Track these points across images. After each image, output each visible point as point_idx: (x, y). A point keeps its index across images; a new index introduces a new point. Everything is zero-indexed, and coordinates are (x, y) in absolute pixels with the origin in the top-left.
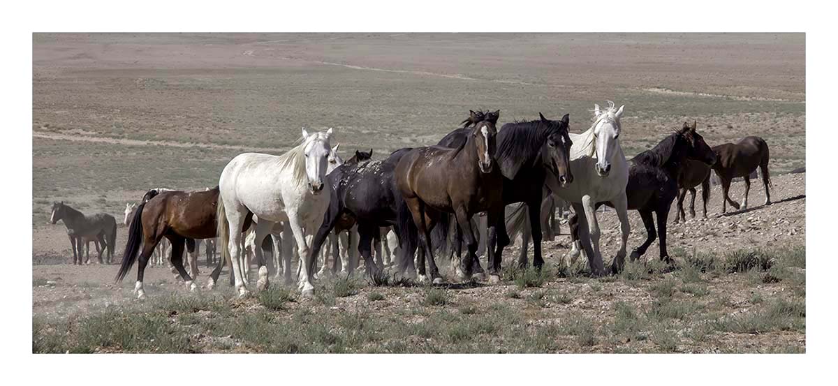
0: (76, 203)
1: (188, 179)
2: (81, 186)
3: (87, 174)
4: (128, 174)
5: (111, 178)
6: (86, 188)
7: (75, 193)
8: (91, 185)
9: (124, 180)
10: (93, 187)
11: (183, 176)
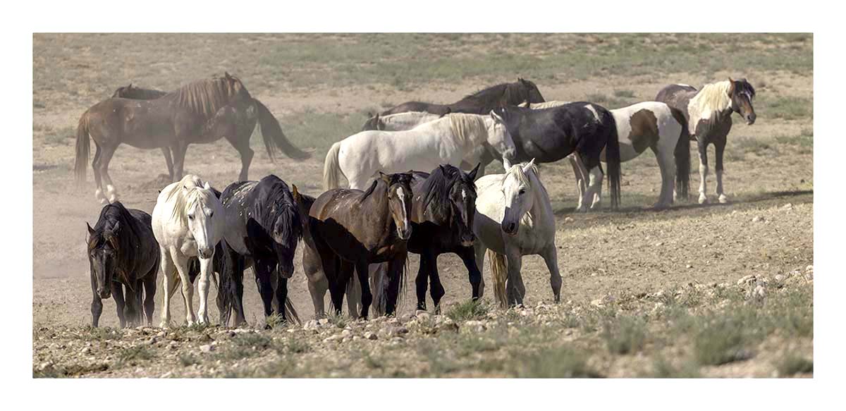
0: (54, 130)
1: (315, 64)
2: (62, 87)
3: (74, 58)
4: (171, 56)
5: (132, 66)
6: (75, 93)
7: (49, 104)
8: (86, 85)
9: (164, 72)
10: (91, 90)
11: (303, 58)
